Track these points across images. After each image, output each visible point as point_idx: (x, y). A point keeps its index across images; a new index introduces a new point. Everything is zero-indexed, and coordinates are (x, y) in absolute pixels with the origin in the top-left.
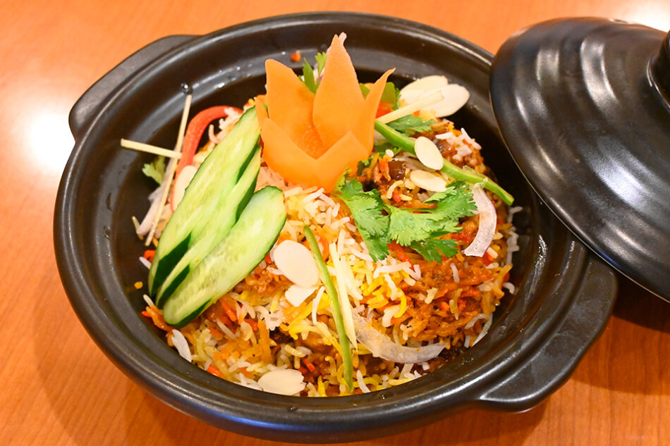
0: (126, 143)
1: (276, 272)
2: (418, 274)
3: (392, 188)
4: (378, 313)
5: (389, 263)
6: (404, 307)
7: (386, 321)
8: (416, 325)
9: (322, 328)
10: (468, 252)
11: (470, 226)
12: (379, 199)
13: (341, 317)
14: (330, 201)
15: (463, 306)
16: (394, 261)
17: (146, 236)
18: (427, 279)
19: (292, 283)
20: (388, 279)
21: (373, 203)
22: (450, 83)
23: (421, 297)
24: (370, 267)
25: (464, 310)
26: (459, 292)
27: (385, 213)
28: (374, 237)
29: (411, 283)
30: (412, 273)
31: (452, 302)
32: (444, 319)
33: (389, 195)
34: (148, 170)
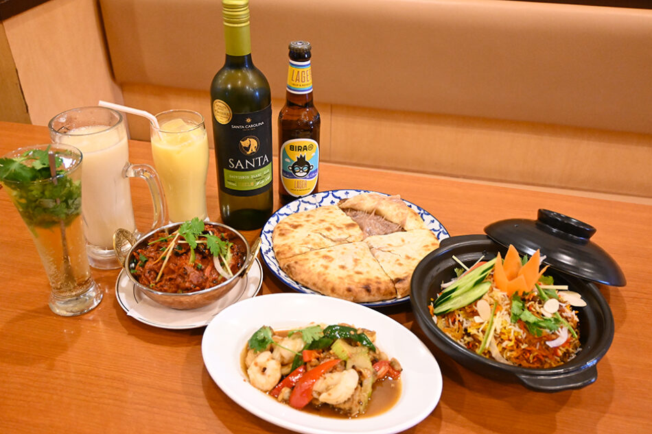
0: (454, 257)
1: (476, 309)
2: (524, 336)
3: (530, 303)
4: (503, 341)
5: (514, 326)
6: (512, 343)
7: (504, 345)
8: (514, 354)
9: (481, 334)
10: (547, 343)
11: (554, 336)
12: (524, 305)
13: (488, 335)
14: (507, 299)
15: (535, 360)
16: (517, 327)
17: (444, 289)
18: (527, 340)
19: (479, 315)
20: (512, 331)
21: (521, 305)
22: (581, 298)
23: (521, 345)
24: (508, 324)
25: (536, 361)
26: (536, 353)
27: (523, 310)
28: (515, 315)
29: (520, 337)
30: (522, 334)
31: (531, 355)
32: (526, 360)
33: (528, 305)
34: (456, 270)
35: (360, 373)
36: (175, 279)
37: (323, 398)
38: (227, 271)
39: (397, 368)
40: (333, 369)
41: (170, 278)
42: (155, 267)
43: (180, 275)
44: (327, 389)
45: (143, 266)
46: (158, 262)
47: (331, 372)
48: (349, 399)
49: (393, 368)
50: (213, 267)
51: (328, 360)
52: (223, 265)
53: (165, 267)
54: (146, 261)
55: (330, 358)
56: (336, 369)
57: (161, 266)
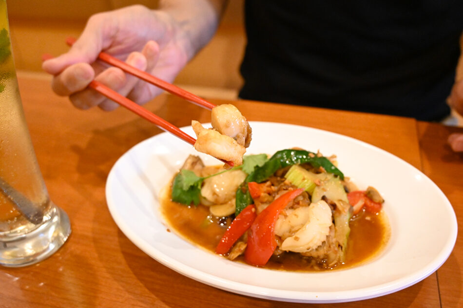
35: (334, 206)
37: (288, 245)
39: (376, 199)
40: (295, 205)
44: (292, 232)
47: (292, 208)
48: (324, 243)
49: (371, 200)
51: (285, 192)
55: (286, 189)
56: (298, 203)
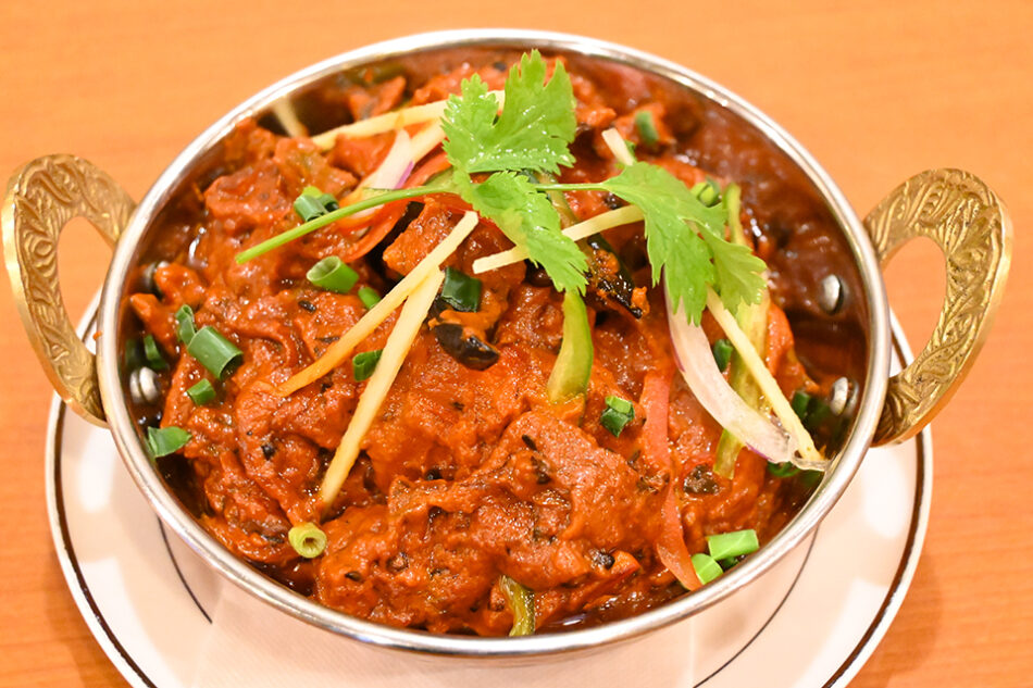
36: (472, 516)
38: (760, 401)
41: (434, 511)
42: (309, 416)
43: (503, 492)
45: (222, 394)
46: (324, 384)
50: (679, 391)
52: (727, 360)
53: (380, 420)
54: (236, 364)
57: (350, 407)
